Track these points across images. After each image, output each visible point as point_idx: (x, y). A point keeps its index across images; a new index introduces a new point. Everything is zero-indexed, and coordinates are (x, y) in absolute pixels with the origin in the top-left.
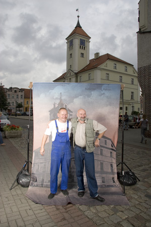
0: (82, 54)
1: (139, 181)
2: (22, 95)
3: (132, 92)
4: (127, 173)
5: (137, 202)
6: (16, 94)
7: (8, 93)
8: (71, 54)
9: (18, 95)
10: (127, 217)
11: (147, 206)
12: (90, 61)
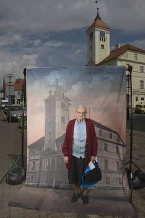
0: (103, 46)
3: (142, 82)
12: (111, 52)
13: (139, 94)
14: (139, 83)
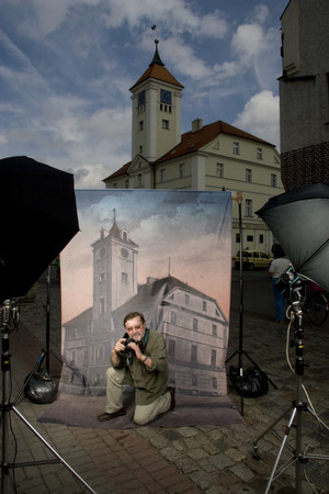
0: (166, 122)
1: (276, 388)
4: (248, 373)
8: (141, 123)
10: (243, 457)
12: (184, 136)
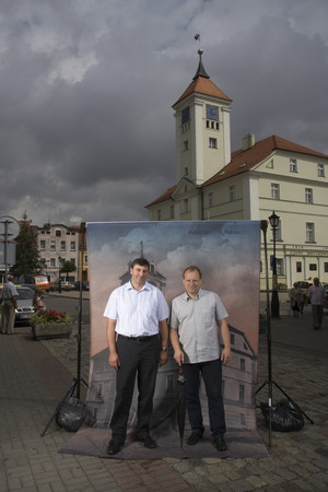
0: (213, 141)
1: (312, 423)
2: (73, 243)
3: (310, 225)
5: (295, 461)
6: (59, 240)
7: (41, 237)
8: (186, 143)
9: (63, 243)
10: (264, 484)
11: (312, 468)
12: (234, 155)
13: (304, 257)
14: (304, 229)
